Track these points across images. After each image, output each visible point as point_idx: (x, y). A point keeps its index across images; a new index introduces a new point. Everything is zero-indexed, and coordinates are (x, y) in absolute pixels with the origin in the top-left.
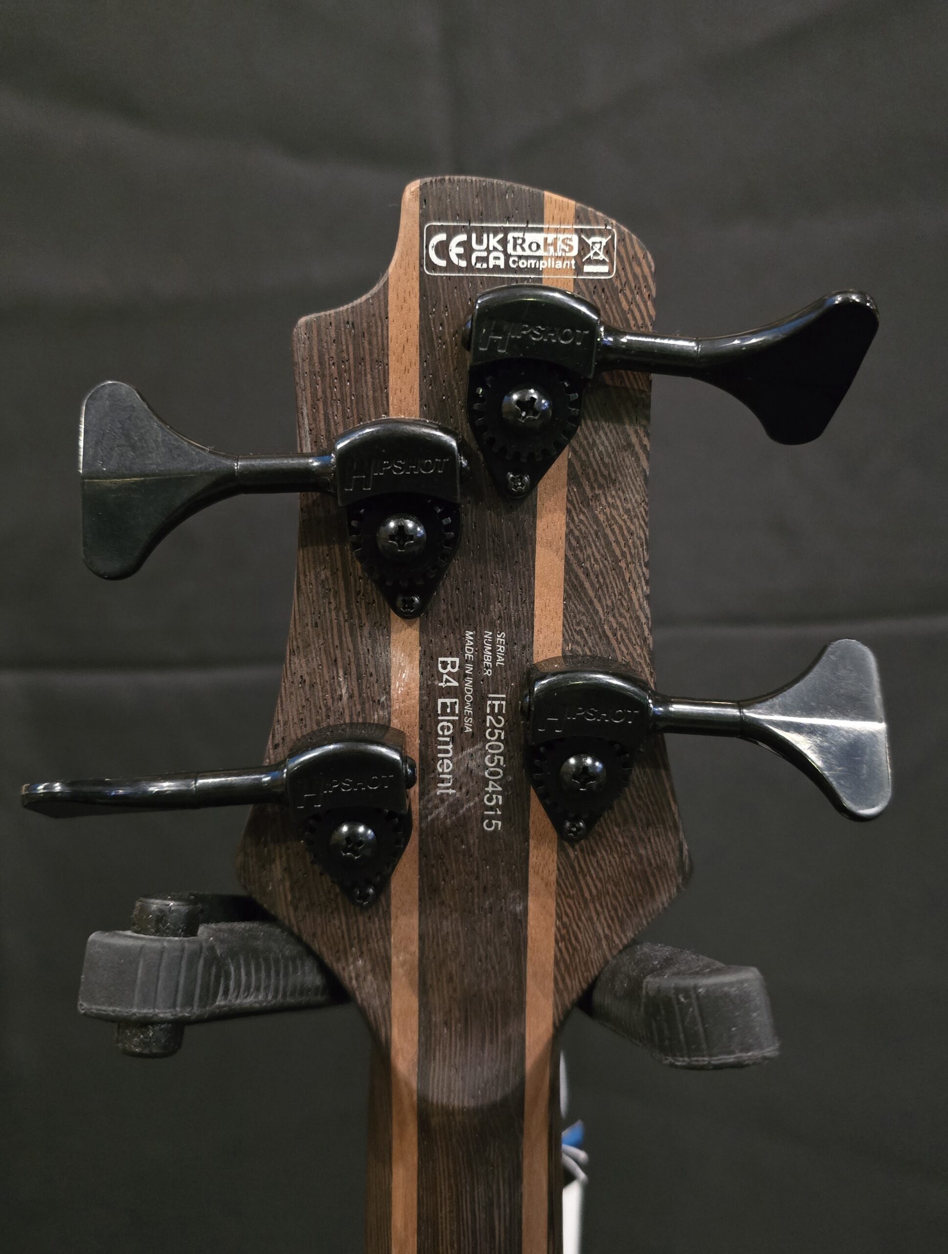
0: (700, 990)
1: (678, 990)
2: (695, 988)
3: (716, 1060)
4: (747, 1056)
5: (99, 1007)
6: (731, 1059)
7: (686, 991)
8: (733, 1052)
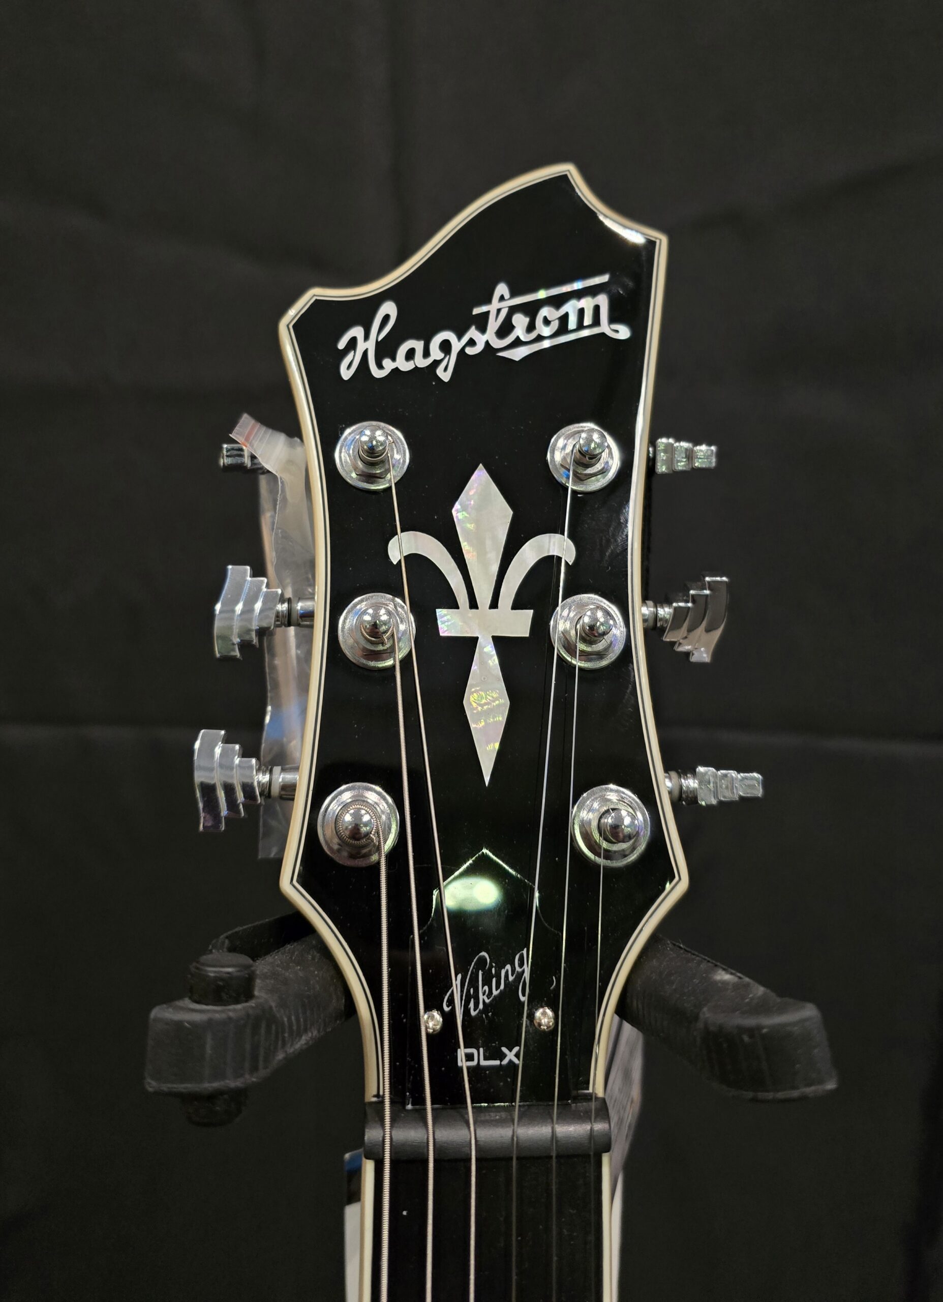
0: (765, 1031)
1: (742, 1030)
2: (759, 1028)
3: (780, 1095)
4: (809, 1090)
5: (169, 1085)
6: (795, 1094)
7: (752, 1032)
8: (794, 1088)
